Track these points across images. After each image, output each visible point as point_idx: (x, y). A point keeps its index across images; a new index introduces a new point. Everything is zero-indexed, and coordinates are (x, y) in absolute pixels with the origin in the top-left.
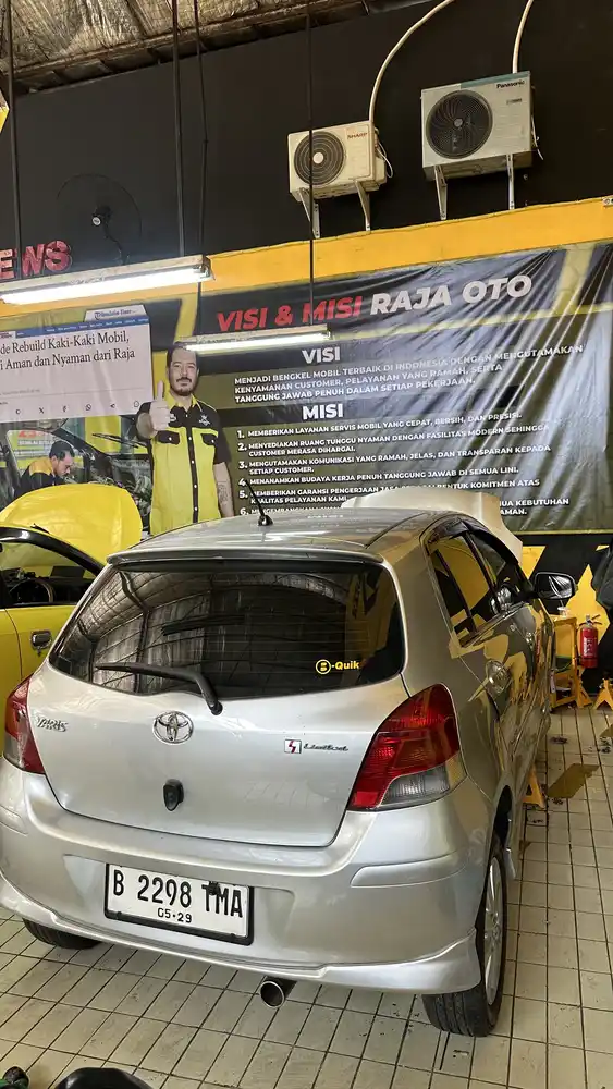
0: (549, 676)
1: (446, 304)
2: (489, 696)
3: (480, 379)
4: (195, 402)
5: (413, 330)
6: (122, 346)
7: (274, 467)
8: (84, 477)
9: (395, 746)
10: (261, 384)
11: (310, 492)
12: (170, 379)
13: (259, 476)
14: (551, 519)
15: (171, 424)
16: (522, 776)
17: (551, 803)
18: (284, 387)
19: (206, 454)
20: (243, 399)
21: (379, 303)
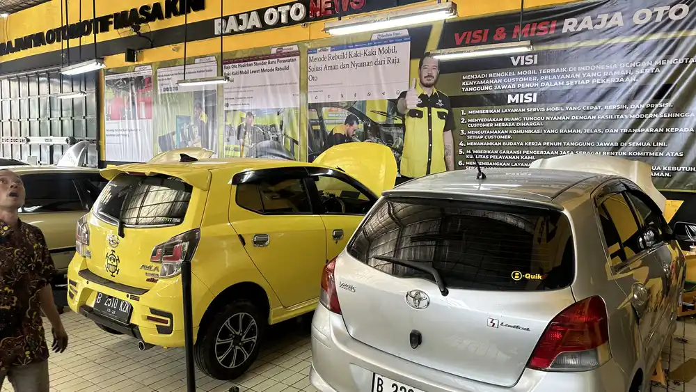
0: (679, 295)
1: (619, 25)
2: (633, 307)
3: (642, 78)
4: (435, 91)
5: (593, 43)
6: (392, 56)
7: (484, 134)
8: (363, 138)
9: (563, 333)
10: (479, 79)
11: (508, 152)
12: (420, 76)
13: (473, 140)
14: (689, 181)
15: (418, 105)
16: (652, 362)
17: (671, 383)
18: (496, 81)
19: (439, 124)
20: (467, 89)
21: (569, 25)
